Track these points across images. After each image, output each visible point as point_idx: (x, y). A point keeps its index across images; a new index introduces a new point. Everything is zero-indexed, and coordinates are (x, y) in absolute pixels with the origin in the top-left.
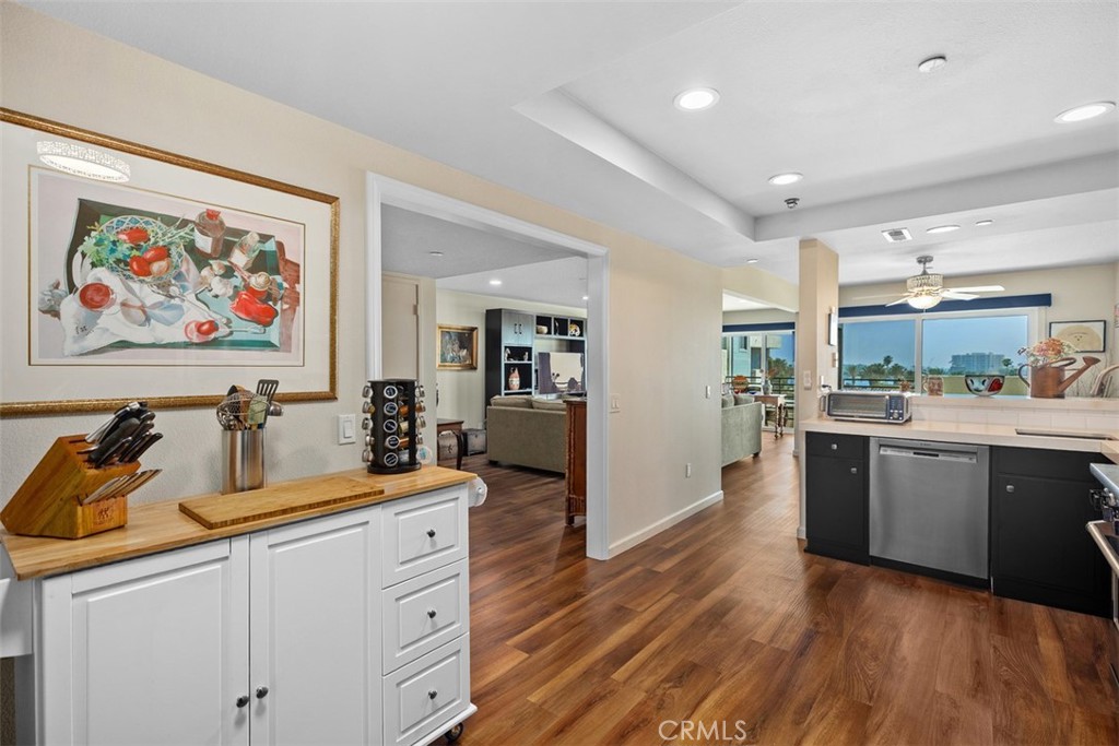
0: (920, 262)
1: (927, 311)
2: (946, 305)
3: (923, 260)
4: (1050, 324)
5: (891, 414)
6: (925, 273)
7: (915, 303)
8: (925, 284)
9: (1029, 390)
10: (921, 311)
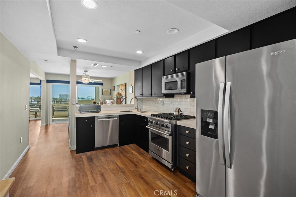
0: (85, 72)
1: (87, 84)
2: (90, 83)
3: (86, 71)
4: (103, 89)
5: (98, 110)
6: (86, 75)
7: (83, 82)
8: (86, 78)
9: (116, 103)
10: (85, 84)
